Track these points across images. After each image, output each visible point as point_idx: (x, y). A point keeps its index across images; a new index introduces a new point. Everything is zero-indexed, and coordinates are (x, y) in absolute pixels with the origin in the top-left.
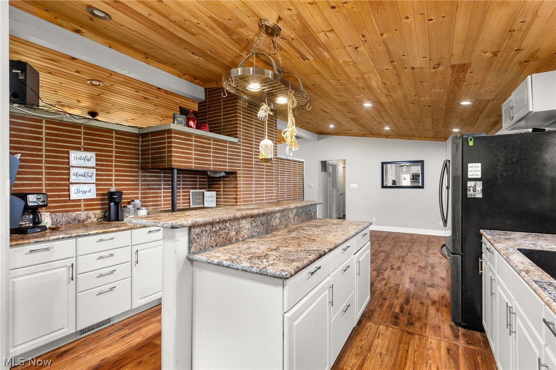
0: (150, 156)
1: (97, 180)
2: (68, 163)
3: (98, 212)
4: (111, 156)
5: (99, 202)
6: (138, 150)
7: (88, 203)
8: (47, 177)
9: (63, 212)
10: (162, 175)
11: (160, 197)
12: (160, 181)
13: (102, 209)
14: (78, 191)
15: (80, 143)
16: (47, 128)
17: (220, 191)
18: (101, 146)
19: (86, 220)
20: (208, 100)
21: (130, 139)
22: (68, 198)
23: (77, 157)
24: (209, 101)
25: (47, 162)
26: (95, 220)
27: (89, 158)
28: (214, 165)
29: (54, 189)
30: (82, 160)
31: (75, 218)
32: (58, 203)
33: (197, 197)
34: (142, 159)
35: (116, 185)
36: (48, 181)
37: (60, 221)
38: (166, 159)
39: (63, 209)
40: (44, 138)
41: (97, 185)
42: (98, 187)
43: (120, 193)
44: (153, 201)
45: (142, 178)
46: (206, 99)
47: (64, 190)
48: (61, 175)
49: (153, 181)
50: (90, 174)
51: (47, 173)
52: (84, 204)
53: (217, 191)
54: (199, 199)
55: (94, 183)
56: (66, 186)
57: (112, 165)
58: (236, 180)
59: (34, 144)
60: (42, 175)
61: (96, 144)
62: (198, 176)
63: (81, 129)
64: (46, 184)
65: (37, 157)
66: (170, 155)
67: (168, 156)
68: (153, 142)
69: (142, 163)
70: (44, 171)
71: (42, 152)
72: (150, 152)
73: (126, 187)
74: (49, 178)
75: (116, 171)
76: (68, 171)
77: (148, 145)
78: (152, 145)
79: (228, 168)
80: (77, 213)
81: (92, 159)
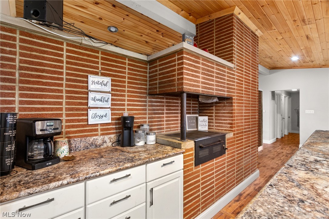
0: (158, 81)
1: (112, 105)
2: (87, 88)
3: (112, 136)
4: (124, 82)
5: (114, 127)
6: (146, 77)
7: (104, 127)
8: (68, 102)
9: (81, 136)
10: (165, 100)
11: (163, 121)
12: (163, 106)
13: (116, 133)
14: (95, 116)
15: (98, 68)
16: (68, 51)
17: (212, 116)
18: (116, 71)
19: (102, 145)
20: (199, 34)
21: (140, 66)
22: (86, 123)
23: (95, 82)
24: (200, 36)
25: (67, 86)
26: (110, 144)
27: (105, 82)
28: (217, 90)
29: (74, 114)
30: (99, 85)
31: (92, 143)
32: (77, 128)
33: (191, 121)
34: (150, 85)
35: (128, 110)
36: (68, 105)
37: (78, 147)
38: (176, 82)
39: (82, 134)
40: (65, 61)
41: (112, 110)
42: (113, 112)
43: (132, 118)
44: (158, 125)
45: (149, 104)
46: (197, 34)
47: (83, 115)
48: (80, 99)
49: (157, 106)
50: (106, 99)
51: (68, 97)
52: (101, 129)
53: (209, 116)
54: (193, 123)
55: (109, 108)
56: (85, 111)
57: (125, 90)
58: (232, 106)
59: (55, 66)
60: (62, 99)
61: (111, 69)
62: (192, 102)
63: (99, 54)
64: (66, 108)
65: (58, 80)
66: (181, 78)
67: (178, 78)
68: (161, 67)
69: (150, 89)
70: (64, 95)
71: (63, 75)
72: (158, 77)
73: (136, 112)
74: (69, 102)
75: (128, 96)
76: (87, 96)
77: (156, 71)
78: (160, 70)
79: (226, 93)
80: (95, 137)
81: (108, 84)
